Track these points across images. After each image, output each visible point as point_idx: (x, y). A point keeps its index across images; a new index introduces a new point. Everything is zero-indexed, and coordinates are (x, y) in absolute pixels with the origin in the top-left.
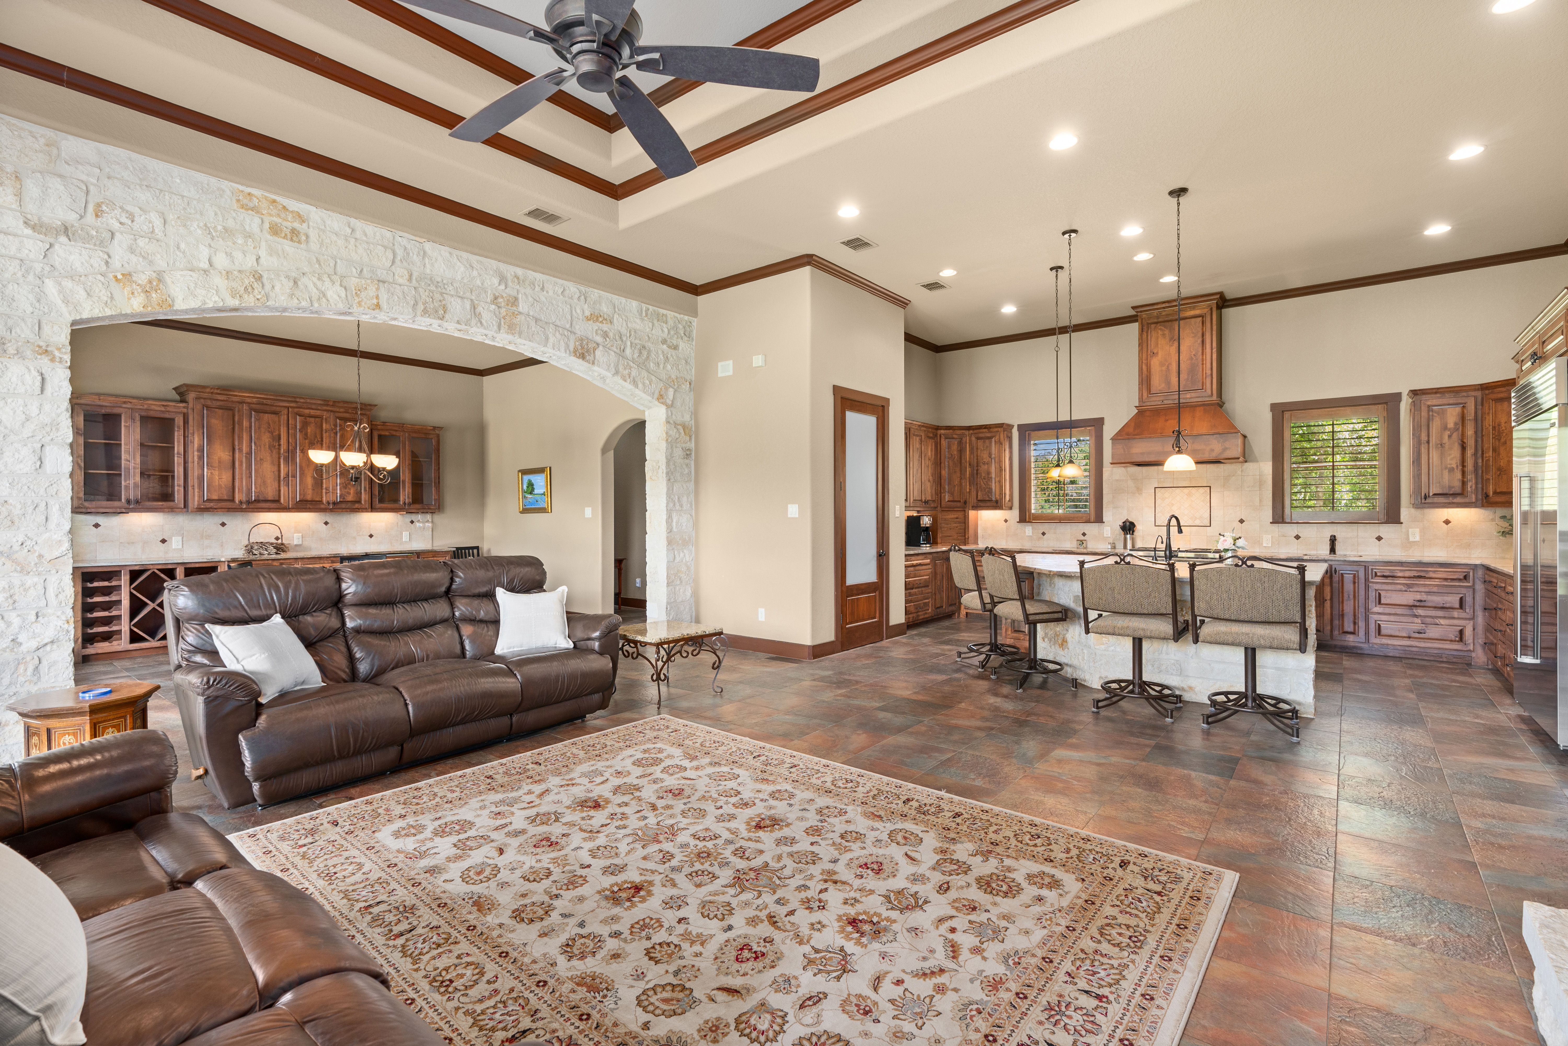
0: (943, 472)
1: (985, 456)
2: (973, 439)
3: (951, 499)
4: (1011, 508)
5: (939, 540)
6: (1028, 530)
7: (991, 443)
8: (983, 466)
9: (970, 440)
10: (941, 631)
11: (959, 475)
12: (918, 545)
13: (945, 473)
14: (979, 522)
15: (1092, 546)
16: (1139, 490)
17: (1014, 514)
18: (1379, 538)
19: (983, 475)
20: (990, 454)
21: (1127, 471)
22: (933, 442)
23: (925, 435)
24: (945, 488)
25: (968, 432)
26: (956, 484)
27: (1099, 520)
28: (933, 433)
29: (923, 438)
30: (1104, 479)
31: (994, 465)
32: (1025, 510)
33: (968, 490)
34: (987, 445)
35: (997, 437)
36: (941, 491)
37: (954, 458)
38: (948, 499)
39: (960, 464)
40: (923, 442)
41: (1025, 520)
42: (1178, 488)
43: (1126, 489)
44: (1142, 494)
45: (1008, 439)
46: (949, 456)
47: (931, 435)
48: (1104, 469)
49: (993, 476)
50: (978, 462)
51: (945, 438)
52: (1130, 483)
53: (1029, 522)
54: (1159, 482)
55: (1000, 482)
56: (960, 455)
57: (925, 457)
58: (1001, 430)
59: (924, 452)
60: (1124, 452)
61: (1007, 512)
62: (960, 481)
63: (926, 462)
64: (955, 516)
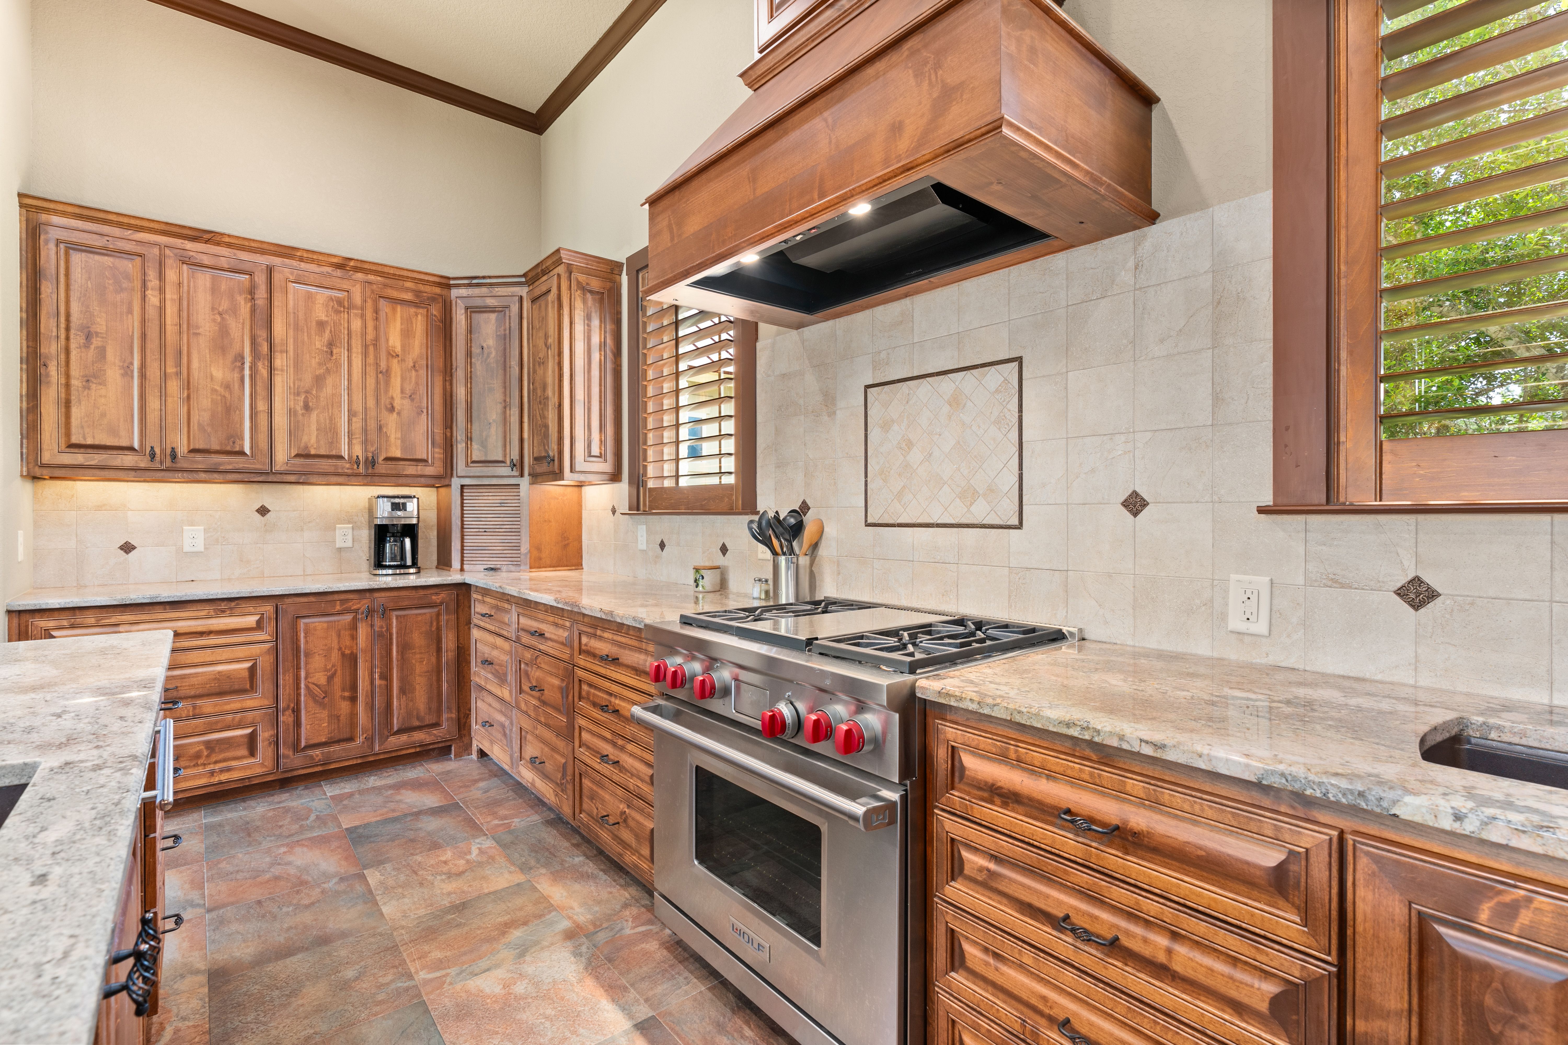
3: (481, 456)
5: (455, 558)
6: (641, 533)
13: (464, 393)
14: (584, 515)
17: (625, 490)
20: (546, 337)
21: (803, 342)
22: (417, 315)
23: (368, 293)
24: (467, 429)
25: (523, 291)
26: (494, 421)
27: (749, 505)
28: (417, 293)
29: (357, 299)
30: (759, 377)
31: (551, 365)
32: (638, 481)
33: (526, 435)
34: (543, 313)
35: (554, 290)
36: (454, 439)
37: (488, 356)
38: (475, 458)
39: (505, 370)
40: (355, 307)
41: (638, 510)
42: (924, 381)
43: (801, 402)
44: (834, 413)
45: (589, 295)
46: (476, 350)
47: (408, 296)
48: (759, 345)
49: (550, 392)
50: (534, 360)
51: (467, 308)
52: (811, 380)
53: (645, 513)
54: (876, 366)
55: (560, 406)
56: (505, 349)
57: (366, 347)
58: (561, 269)
59: (364, 334)
60: (672, 239)
61: (616, 486)
62: (505, 412)
63: (371, 359)
64: (497, 499)
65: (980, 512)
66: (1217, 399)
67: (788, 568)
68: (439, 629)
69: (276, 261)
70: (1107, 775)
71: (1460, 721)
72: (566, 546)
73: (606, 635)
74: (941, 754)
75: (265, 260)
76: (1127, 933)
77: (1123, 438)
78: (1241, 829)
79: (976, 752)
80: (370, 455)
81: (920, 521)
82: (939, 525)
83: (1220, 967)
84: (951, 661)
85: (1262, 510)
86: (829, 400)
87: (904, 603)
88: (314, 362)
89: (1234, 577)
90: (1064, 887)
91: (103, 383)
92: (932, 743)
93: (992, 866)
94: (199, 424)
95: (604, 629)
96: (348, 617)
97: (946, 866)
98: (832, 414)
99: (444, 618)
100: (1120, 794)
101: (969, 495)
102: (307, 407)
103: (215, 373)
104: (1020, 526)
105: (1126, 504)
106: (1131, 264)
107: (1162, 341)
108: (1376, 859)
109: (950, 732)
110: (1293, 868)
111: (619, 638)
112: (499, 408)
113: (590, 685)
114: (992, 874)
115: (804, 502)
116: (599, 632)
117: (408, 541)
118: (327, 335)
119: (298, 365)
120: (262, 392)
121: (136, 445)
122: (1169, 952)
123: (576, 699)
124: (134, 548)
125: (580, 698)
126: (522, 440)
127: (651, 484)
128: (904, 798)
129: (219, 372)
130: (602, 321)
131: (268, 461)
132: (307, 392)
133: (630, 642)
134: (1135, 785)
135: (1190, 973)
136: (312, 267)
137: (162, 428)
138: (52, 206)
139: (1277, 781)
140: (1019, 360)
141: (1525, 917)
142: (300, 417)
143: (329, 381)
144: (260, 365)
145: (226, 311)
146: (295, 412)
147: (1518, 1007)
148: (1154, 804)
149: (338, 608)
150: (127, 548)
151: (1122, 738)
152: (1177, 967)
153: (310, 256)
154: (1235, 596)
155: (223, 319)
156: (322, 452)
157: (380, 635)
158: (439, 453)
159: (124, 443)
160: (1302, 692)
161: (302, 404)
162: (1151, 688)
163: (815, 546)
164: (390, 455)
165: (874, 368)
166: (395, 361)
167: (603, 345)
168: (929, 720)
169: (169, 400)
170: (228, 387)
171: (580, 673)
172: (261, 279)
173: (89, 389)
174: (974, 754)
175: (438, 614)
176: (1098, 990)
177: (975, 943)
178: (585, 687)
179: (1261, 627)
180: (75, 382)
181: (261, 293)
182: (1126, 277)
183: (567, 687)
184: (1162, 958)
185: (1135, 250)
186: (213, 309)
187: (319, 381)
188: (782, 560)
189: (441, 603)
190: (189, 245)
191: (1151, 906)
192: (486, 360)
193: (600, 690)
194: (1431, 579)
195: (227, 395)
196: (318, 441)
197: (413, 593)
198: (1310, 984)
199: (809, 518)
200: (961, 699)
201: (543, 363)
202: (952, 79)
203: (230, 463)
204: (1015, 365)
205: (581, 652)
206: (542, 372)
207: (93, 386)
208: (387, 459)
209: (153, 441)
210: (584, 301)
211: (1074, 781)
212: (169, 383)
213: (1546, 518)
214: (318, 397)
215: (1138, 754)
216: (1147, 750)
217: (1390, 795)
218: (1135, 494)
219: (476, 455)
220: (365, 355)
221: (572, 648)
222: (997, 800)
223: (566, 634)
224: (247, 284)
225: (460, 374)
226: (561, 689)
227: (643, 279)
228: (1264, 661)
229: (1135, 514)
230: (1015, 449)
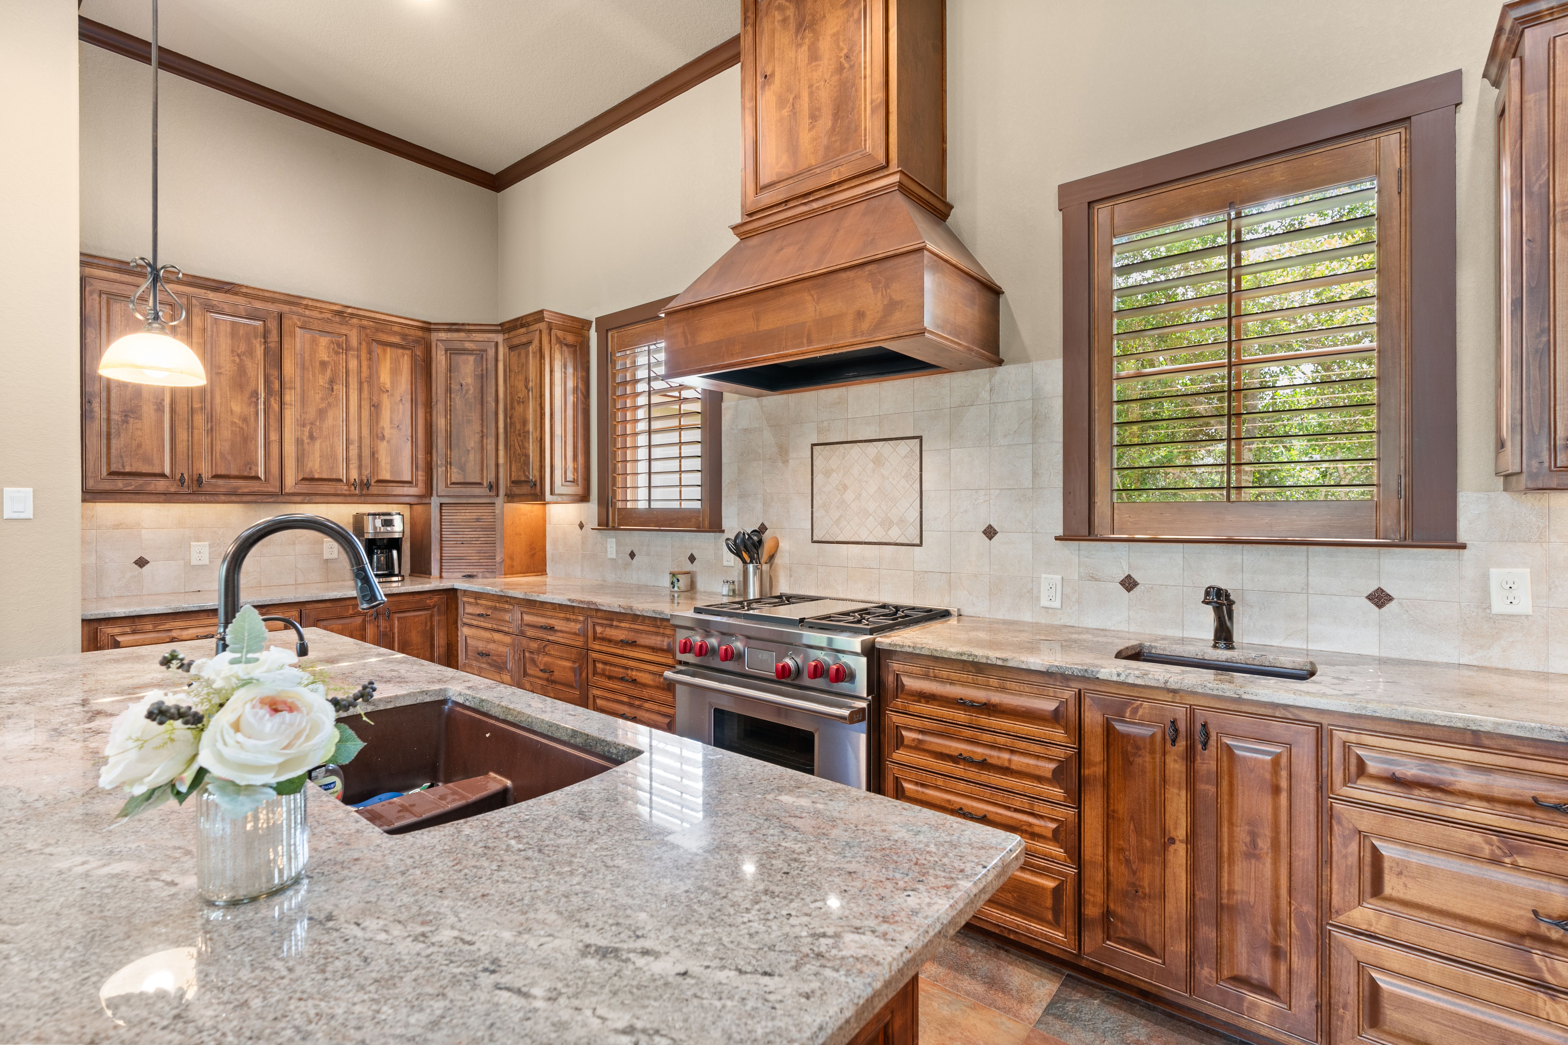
0: (441, 422)
3: (458, 479)
4: (585, 499)
5: (437, 568)
6: (610, 545)
7: (527, 356)
9: (503, 354)
13: (445, 423)
14: (549, 528)
17: (590, 510)
18: (1380, 598)
19: (518, 427)
20: (527, 380)
21: (762, 407)
22: (403, 355)
23: (363, 336)
24: (446, 455)
25: (500, 338)
26: (472, 448)
27: (716, 526)
28: (404, 336)
29: (354, 342)
30: (724, 428)
31: (532, 405)
32: (606, 502)
33: (501, 461)
34: (523, 360)
35: (536, 343)
36: (434, 463)
37: (467, 392)
38: (454, 480)
39: (482, 405)
40: (352, 349)
41: (607, 525)
42: (856, 445)
43: (760, 451)
44: (788, 461)
45: (565, 348)
46: (455, 387)
47: (396, 339)
48: (724, 405)
49: (531, 428)
50: (512, 400)
51: (446, 350)
52: (768, 436)
53: (614, 528)
54: (820, 431)
55: (541, 440)
56: (482, 387)
57: (361, 384)
58: (542, 326)
59: (360, 372)
60: (686, 343)
61: (583, 506)
62: (482, 441)
63: (365, 394)
64: (474, 516)
65: (894, 535)
66: (1035, 474)
67: (755, 574)
68: (432, 628)
69: (285, 308)
70: (981, 679)
71: (1141, 645)
72: (533, 555)
73: (623, 625)
74: (890, 679)
75: (274, 308)
76: (991, 756)
77: (983, 492)
78: (1040, 696)
79: (910, 675)
80: (365, 478)
81: (852, 540)
82: (866, 543)
83: (1032, 762)
84: (891, 628)
85: (1057, 538)
86: (783, 452)
87: (841, 596)
88: (318, 397)
89: (1043, 576)
90: (959, 739)
91: (139, 418)
92: (883, 674)
93: (920, 737)
94: (221, 453)
95: (620, 621)
96: (359, 620)
97: (893, 742)
98: (786, 462)
99: (436, 618)
100: (987, 687)
101: (887, 523)
102: (312, 437)
103: (234, 408)
104: (921, 545)
105: (985, 532)
106: (988, 387)
107: (1005, 436)
108: (1092, 699)
109: (896, 666)
110: (1062, 709)
111: (637, 627)
112: (477, 437)
113: (605, 663)
114: (920, 741)
115: (763, 524)
116: (615, 623)
117: (395, 553)
118: (328, 373)
119: (303, 400)
120: (274, 424)
121: (167, 471)
122: (1010, 760)
123: (590, 676)
124: (147, 562)
125: (595, 673)
126: (497, 465)
127: (620, 505)
128: (869, 705)
129: (237, 407)
130: (575, 369)
131: (278, 484)
132: (312, 423)
133: (647, 629)
134: (994, 682)
135: (1019, 768)
136: (315, 314)
137: (191, 457)
138: (96, 261)
139: (1054, 670)
140: (920, 438)
141: (1140, 712)
142: (306, 446)
143: (330, 414)
144: (272, 400)
145: (244, 353)
146: (303, 441)
147: (1138, 748)
148: (1003, 689)
149: (351, 612)
150: (141, 562)
151: (987, 658)
152: (1013, 767)
153: (314, 304)
154: (1044, 587)
155: (241, 360)
156: (325, 476)
157: (385, 634)
158: (421, 476)
159: (157, 470)
160: (1074, 636)
161: (307, 434)
162: (1000, 637)
163: (772, 557)
164: (381, 477)
165: (819, 433)
166: (385, 396)
167: (575, 389)
168: (882, 661)
169: (196, 432)
170: (245, 420)
171: (595, 655)
172: (273, 325)
173: (127, 422)
174: (909, 676)
175: (432, 616)
176: (976, 789)
177: (910, 782)
178: (599, 666)
179: (1057, 604)
180: (114, 417)
181: (274, 337)
182: (985, 395)
183: (580, 667)
184: (1006, 764)
185: (990, 380)
186: (233, 351)
187: (322, 413)
188: (751, 567)
189: (434, 606)
190: (211, 295)
191: (1001, 740)
192: (465, 395)
193: (616, 665)
194: (1135, 576)
195: (245, 427)
196: (321, 467)
197: (411, 598)
198: (1068, 759)
199: (767, 536)
200: (903, 646)
201: (524, 402)
202: (897, 297)
203: (246, 487)
204: (918, 441)
205: (595, 638)
206: (521, 409)
207: (131, 420)
208: (379, 481)
209: (182, 469)
210: (562, 353)
211: (964, 684)
212: (196, 417)
213: (1181, 545)
214: (321, 428)
215: (995, 665)
216: (1000, 663)
217: (1095, 669)
218: (990, 527)
219: (456, 477)
220: (360, 390)
221: (586, 636)
222: (923, 700)
223: (579, 626)
224: (261, 330)
225: (439, 408)
226: (573, 670)
227: (612, 337)
228: (1058, 623)
229: (990, 539)
230: (918, 495)
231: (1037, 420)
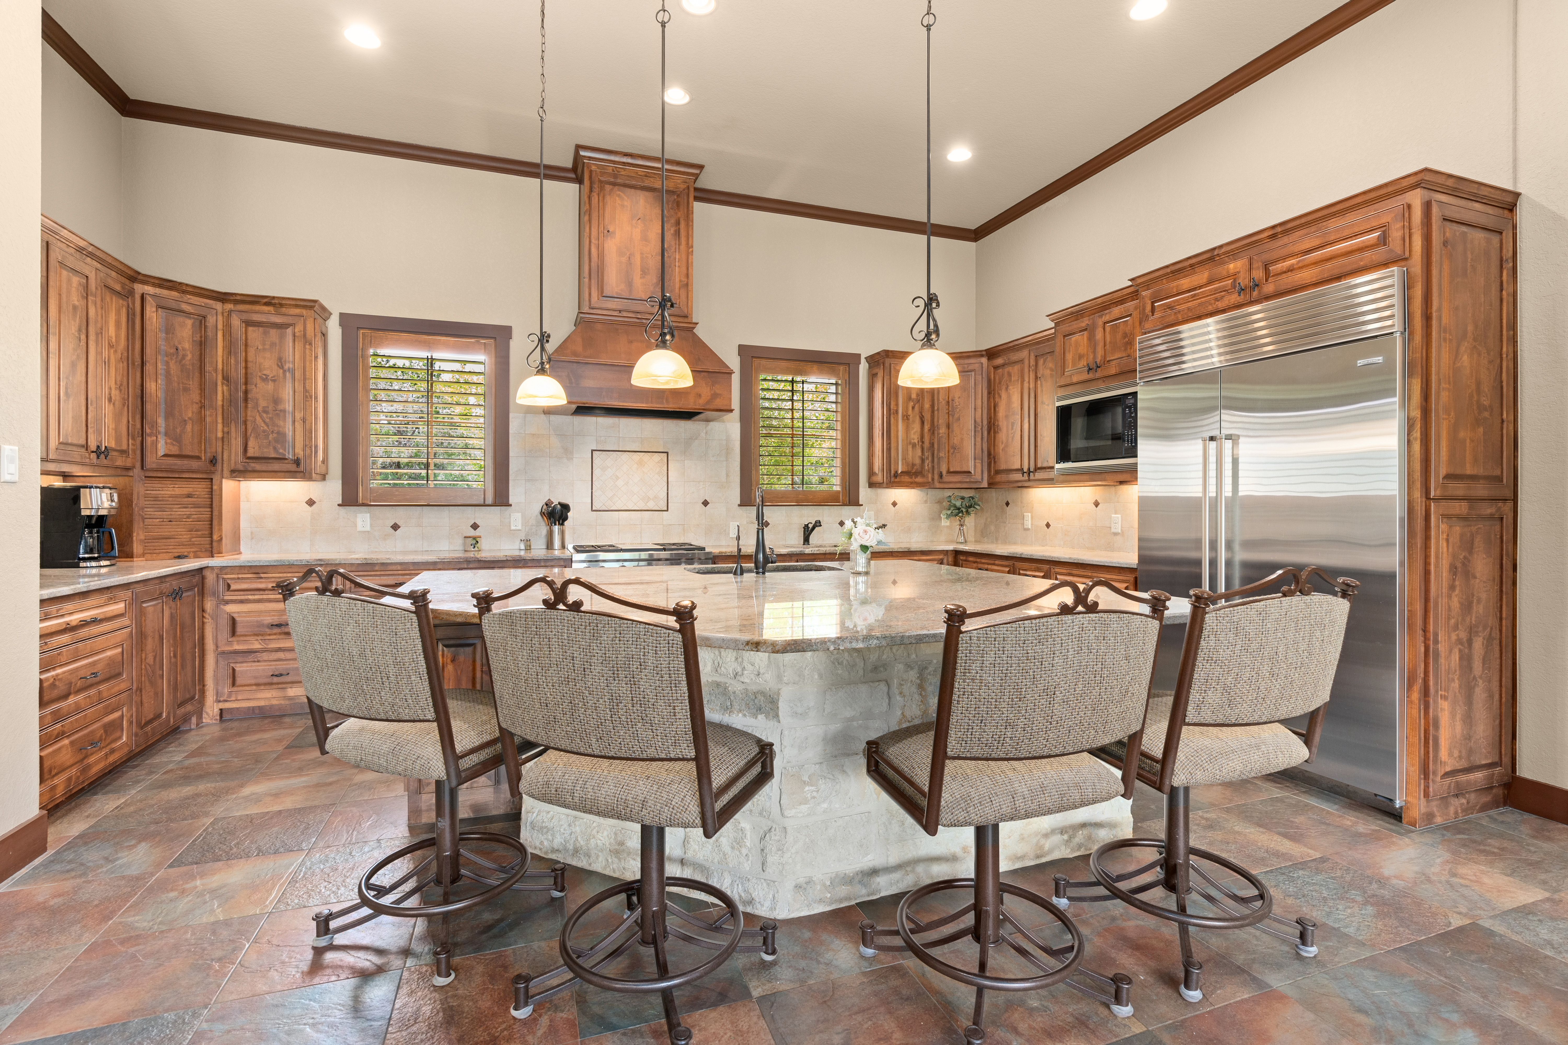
0: (151, 386)
1: (266, 363)
2: (236, 321)
3: (175, 450)
4: (324, 477)
5: (137, 548)
6: (362, 519)
7: (282, 337)
8: (261, 384)
9: (228, 326)
10: (175, 794)
11: (195, 396)
12: (74, 562)
13: (155, 388)
14: (244, 506)
15: (489, 549)
16: (568, 453)
17: (333, 488)
19: (262, 403)
20: (281, 360)
21: (549, 421)
22: (119, 304)
23: (99, 280)
25: (219, 306)
26: (189, 418)
27: (503, 502)
28: (121, 284)
29: (93, 285)
30: (511, 431)
31: (290, 386)
32: (354, 481)
35: (299, 328)
37: (183, 358)
39: (201, 374)
40: (91, 293)
41: (356, 502)
42: (625, 453)
43: (548, 451)
44: (572, 459)
47: (118, 288)
48: (512, 415)
49: (289, 407)
50: (249, 374)
51: (160, 307)
52: (555, 441)
53: (365, 505)
55: (306, 421)
56: (201, 354)
57: (96, 334)
58: (307, 313)
59: (95, 321)
61: (322, 483)
63: (99, 348)
64: (185, 491)
66: (727, 475)
77: (702, 483)
85: (736, 505)
89: (731, 523)
104: (669, 509)
105: (702, 504)
107: (712, 457)
112: (196, 407)
118: (79, 320)
131: (46, 448)
132: (67, 378)
142: (64, 403)
143: (78, 368)
156: (74, 441)
158: (136, 446)
161: (64, 389)
165: (597, 443)
166: (112, 351)
187: (73, 367)
192: (181, 361)
196: (72, 430)
201: (273, 381)
202: (718, 392)
204: (665, 454)
218: (706, 500)
220: (97, 343)
227: (364, 335)
229: (705, 507)
230: (666, 484)
231: (728, 451)
